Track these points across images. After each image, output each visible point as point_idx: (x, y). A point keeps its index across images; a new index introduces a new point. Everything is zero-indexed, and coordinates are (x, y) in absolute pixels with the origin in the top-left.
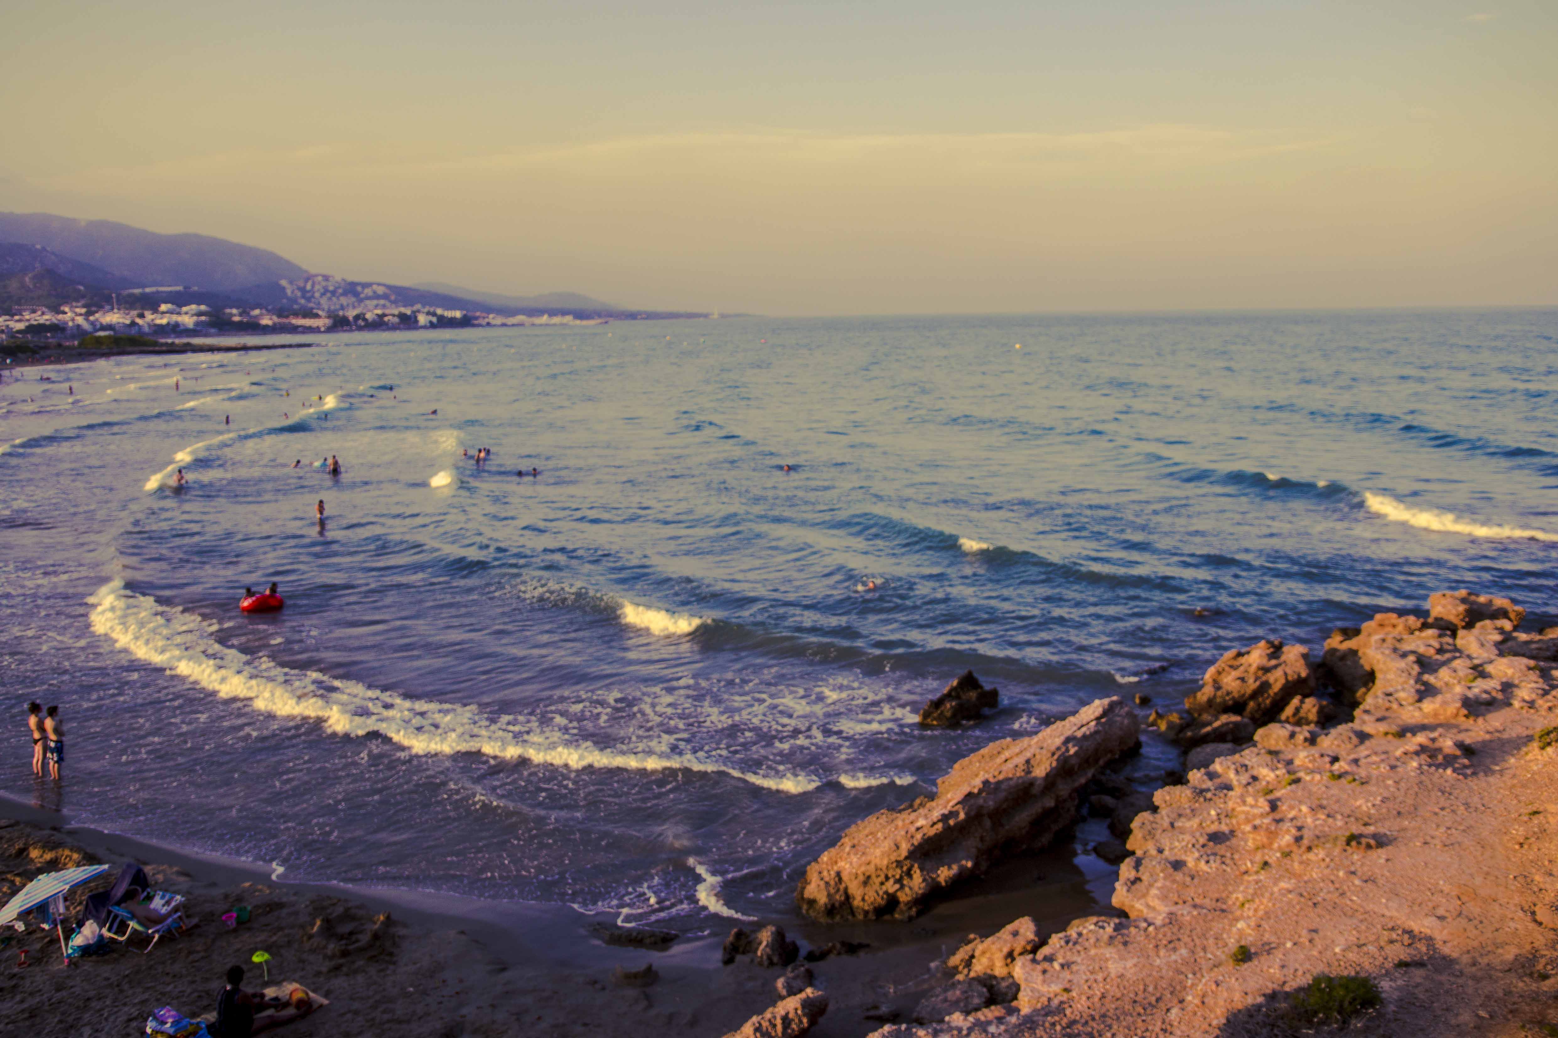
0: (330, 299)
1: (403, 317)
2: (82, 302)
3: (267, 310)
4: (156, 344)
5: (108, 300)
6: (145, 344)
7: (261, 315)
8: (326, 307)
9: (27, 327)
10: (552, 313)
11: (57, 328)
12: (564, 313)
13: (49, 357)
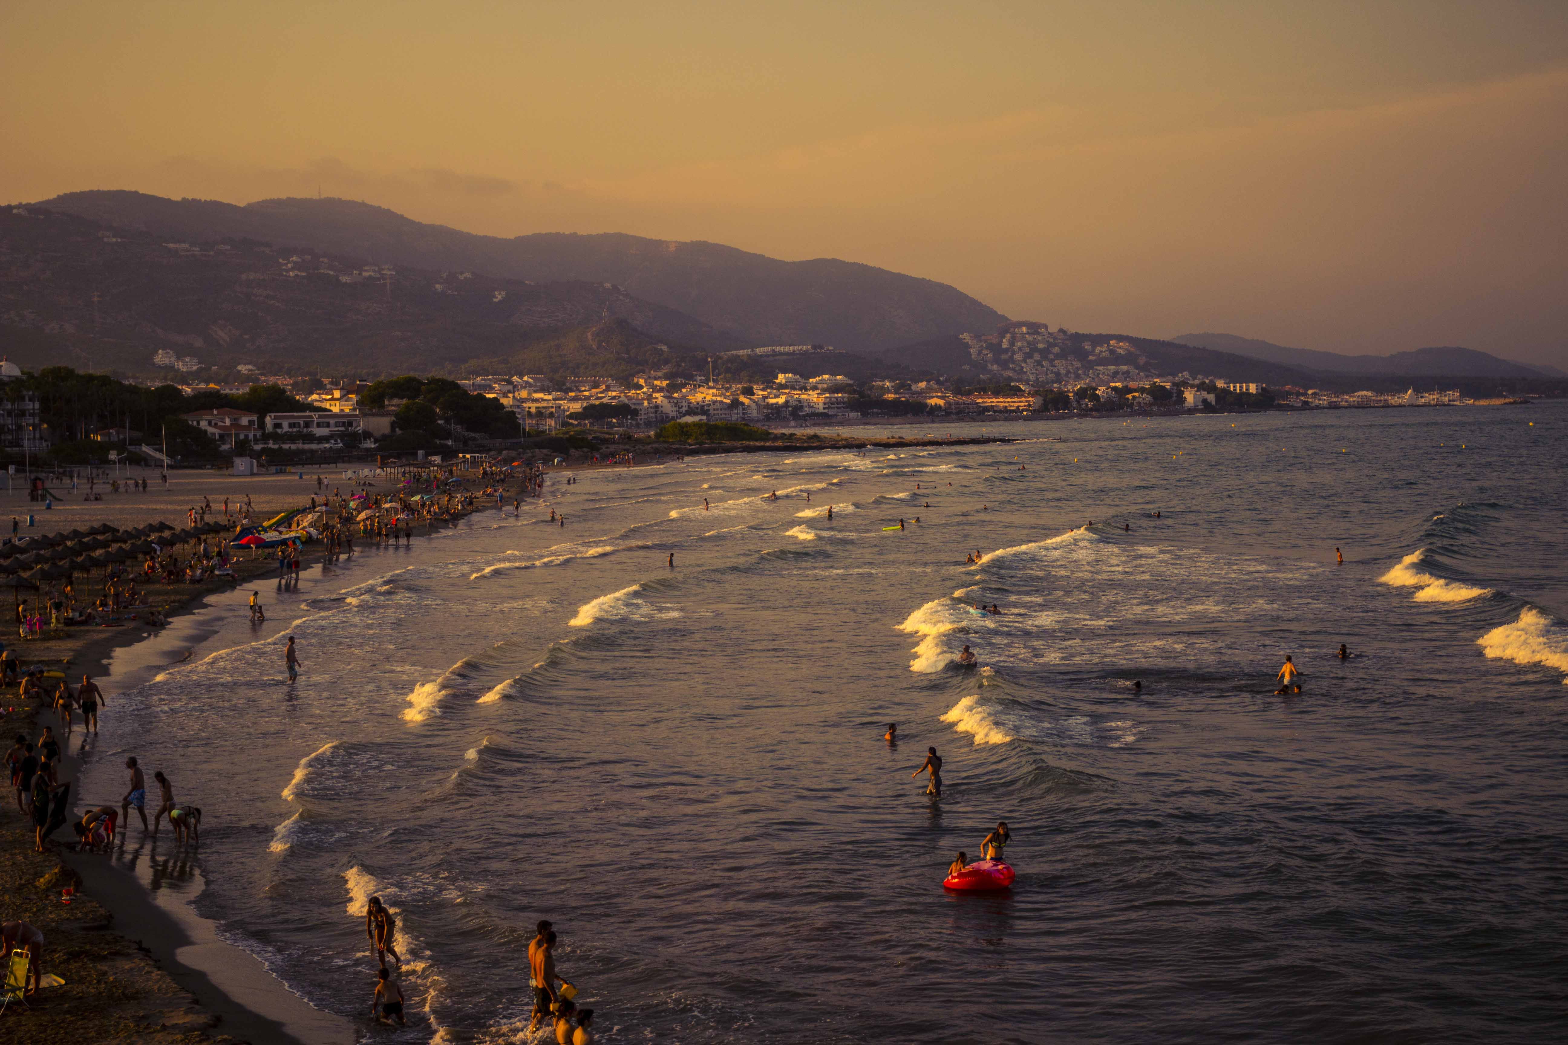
0: (1039, 363)
1: (1159, 394)
2: (666, 370)
3: (938, 382)
4: (766, 436)
5: (700, 365)
6: (751, 435)
7: (929, 389)
8: (1032, 377)
9: (585, 409)
10: (1422, 385)
11: (624, 411)
12: (1443, 385)
13: (613, 455)
